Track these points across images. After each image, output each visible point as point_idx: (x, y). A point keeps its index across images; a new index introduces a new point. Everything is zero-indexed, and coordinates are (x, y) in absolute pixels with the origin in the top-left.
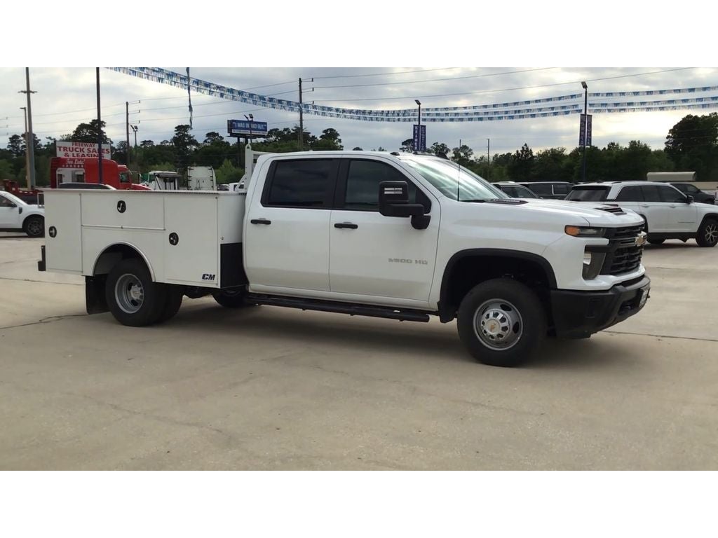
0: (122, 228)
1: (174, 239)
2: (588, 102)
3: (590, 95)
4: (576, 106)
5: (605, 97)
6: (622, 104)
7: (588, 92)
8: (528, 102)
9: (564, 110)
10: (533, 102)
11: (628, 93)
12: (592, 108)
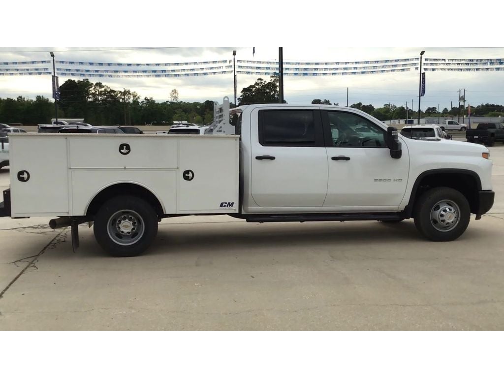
0: (125, 168)
1: (188, 175)
2: (55, 67)
3: (57, 62)
4: (47, 69)
5: (68, 65)
6: (82, 71)
7: (55, 60)
8: (7, 63)
9: (37, 72)
10: (11, 63)
11: (86, 63)
12: (59, 72)
